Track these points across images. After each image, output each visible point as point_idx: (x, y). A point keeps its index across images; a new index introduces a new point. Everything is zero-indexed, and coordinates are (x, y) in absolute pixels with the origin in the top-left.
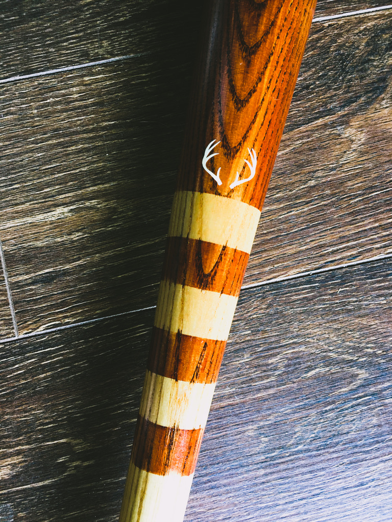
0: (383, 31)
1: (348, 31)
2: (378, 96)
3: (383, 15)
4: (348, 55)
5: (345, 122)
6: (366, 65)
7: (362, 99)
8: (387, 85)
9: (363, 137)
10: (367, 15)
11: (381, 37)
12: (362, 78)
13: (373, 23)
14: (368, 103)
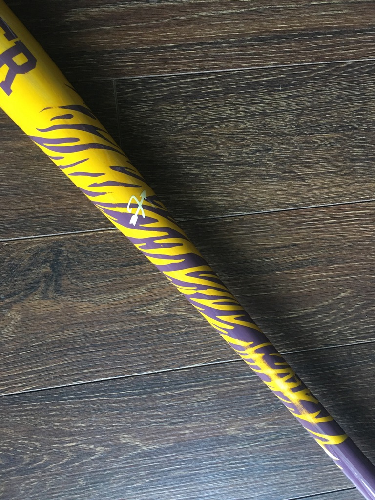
0: (42, 251)
1: (18, 249)
2: (32, 293)
3: (44, 241)
4: (16, 265)
5: (9, 307)
6: (28, 272)
7: (22, 293)
8: (39, 286)
9: (19, 317)
10: (33, 240)
11: (40, 254)
12: (24, 280)
13: (36, 245)
14: (25, 296)
